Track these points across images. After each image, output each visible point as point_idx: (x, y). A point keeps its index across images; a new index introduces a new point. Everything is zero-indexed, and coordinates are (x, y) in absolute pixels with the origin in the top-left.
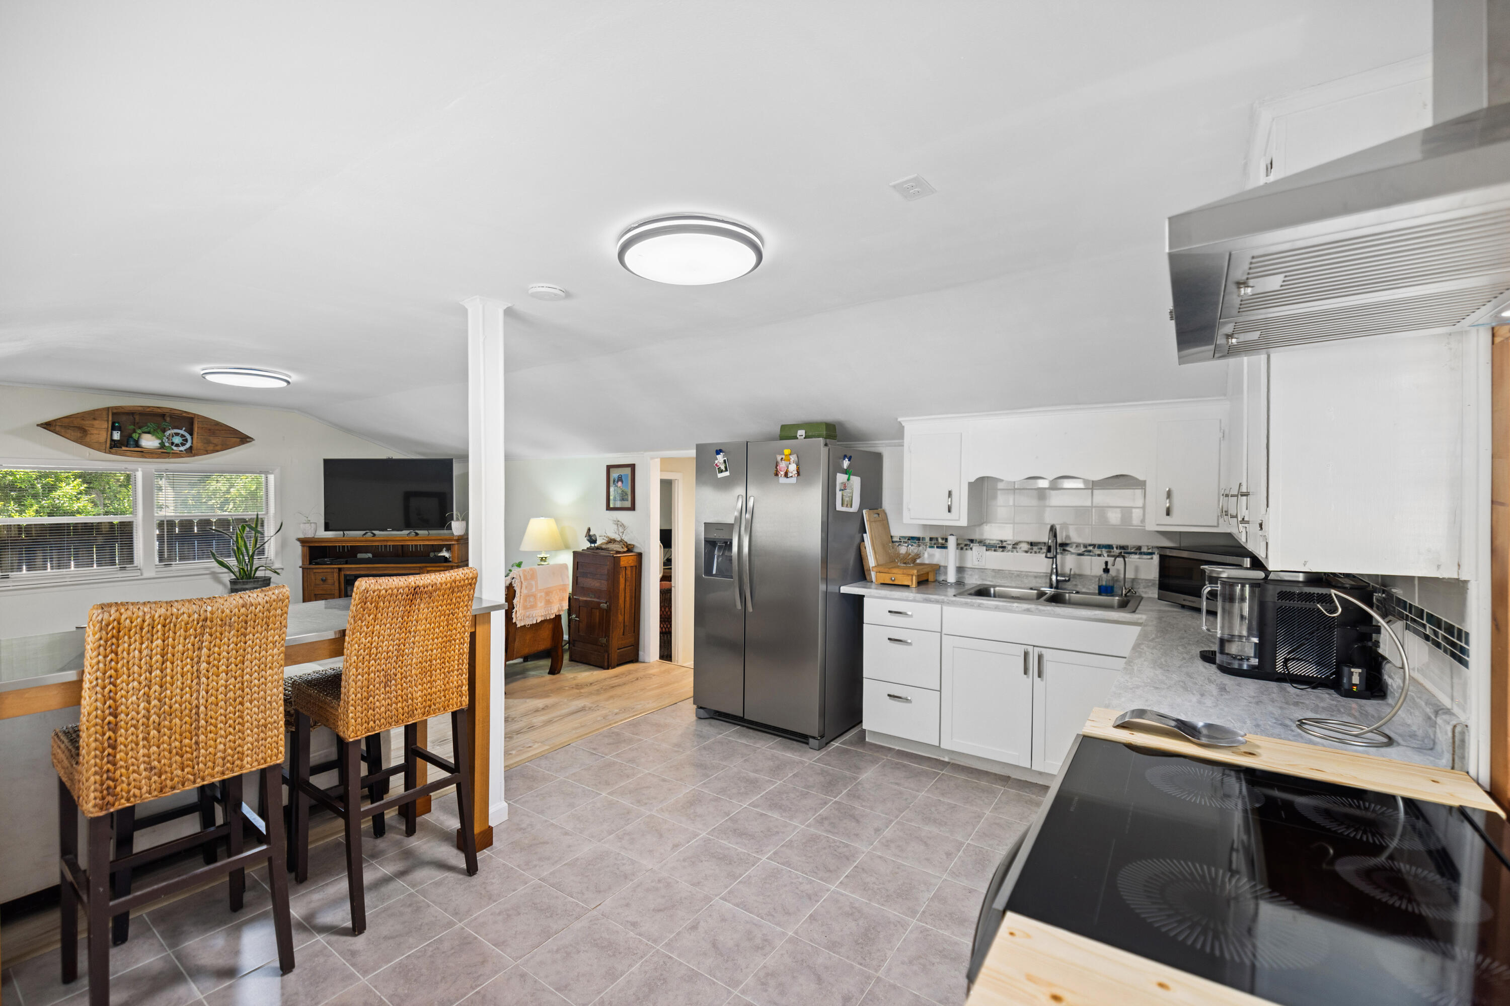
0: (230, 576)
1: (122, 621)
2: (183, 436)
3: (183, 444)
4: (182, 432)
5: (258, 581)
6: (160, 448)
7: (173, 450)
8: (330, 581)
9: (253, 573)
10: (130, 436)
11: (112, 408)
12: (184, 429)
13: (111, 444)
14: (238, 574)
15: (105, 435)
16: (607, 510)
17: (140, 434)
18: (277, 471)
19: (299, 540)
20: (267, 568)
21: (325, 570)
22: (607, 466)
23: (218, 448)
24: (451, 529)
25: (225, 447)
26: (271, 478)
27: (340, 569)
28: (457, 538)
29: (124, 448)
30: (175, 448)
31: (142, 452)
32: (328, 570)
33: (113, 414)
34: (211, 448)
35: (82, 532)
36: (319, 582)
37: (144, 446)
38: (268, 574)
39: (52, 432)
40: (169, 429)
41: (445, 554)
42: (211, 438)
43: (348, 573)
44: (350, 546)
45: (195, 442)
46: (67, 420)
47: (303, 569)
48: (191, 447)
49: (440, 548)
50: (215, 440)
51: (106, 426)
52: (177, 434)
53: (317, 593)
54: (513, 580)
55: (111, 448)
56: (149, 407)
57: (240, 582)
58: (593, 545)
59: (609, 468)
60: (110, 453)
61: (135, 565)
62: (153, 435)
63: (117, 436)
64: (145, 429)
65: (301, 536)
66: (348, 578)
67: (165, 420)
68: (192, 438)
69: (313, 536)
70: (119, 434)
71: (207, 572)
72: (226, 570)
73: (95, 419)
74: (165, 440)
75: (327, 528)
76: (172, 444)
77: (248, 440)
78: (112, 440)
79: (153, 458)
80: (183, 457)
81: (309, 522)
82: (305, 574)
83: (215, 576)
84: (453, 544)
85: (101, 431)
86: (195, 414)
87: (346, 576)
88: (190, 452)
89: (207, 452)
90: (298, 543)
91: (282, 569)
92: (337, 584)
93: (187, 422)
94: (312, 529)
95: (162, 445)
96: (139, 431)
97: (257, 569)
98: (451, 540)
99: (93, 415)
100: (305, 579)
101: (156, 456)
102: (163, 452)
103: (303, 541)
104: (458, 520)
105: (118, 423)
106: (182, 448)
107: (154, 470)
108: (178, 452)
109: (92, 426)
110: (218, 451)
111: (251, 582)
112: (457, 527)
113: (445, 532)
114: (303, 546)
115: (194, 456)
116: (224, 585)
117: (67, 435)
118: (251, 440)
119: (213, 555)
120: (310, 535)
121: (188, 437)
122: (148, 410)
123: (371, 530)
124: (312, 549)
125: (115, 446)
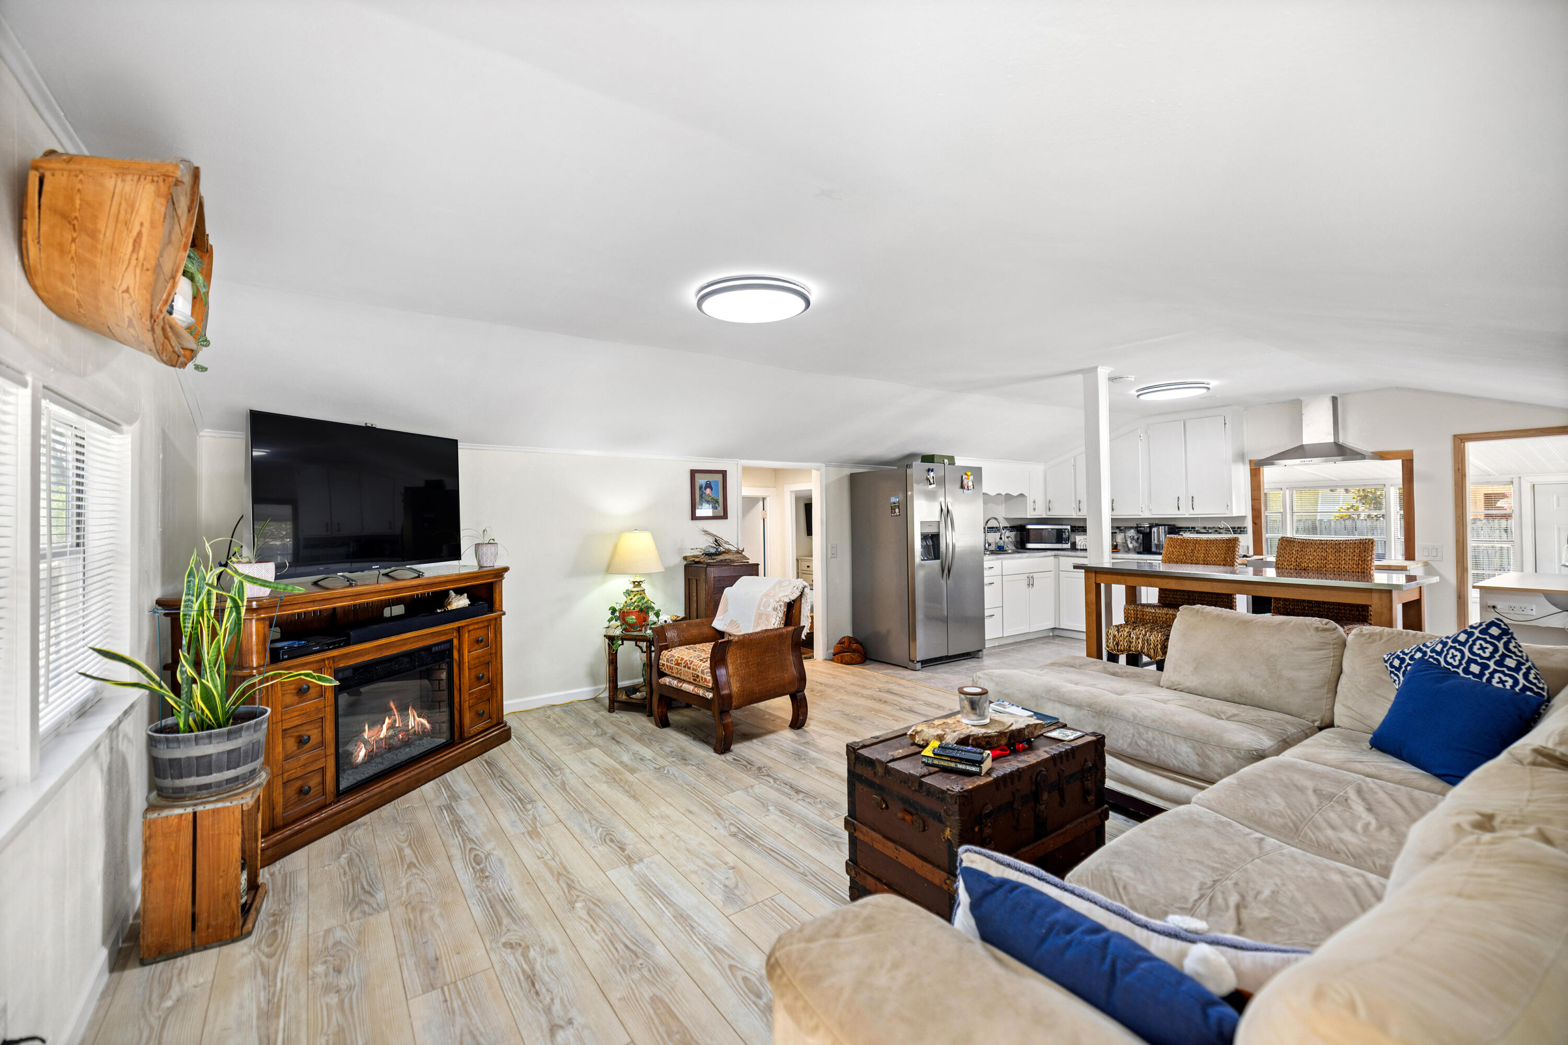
16: (692, 519)
22: (691, 470)
43: (342, 665)
59: (694, 473)
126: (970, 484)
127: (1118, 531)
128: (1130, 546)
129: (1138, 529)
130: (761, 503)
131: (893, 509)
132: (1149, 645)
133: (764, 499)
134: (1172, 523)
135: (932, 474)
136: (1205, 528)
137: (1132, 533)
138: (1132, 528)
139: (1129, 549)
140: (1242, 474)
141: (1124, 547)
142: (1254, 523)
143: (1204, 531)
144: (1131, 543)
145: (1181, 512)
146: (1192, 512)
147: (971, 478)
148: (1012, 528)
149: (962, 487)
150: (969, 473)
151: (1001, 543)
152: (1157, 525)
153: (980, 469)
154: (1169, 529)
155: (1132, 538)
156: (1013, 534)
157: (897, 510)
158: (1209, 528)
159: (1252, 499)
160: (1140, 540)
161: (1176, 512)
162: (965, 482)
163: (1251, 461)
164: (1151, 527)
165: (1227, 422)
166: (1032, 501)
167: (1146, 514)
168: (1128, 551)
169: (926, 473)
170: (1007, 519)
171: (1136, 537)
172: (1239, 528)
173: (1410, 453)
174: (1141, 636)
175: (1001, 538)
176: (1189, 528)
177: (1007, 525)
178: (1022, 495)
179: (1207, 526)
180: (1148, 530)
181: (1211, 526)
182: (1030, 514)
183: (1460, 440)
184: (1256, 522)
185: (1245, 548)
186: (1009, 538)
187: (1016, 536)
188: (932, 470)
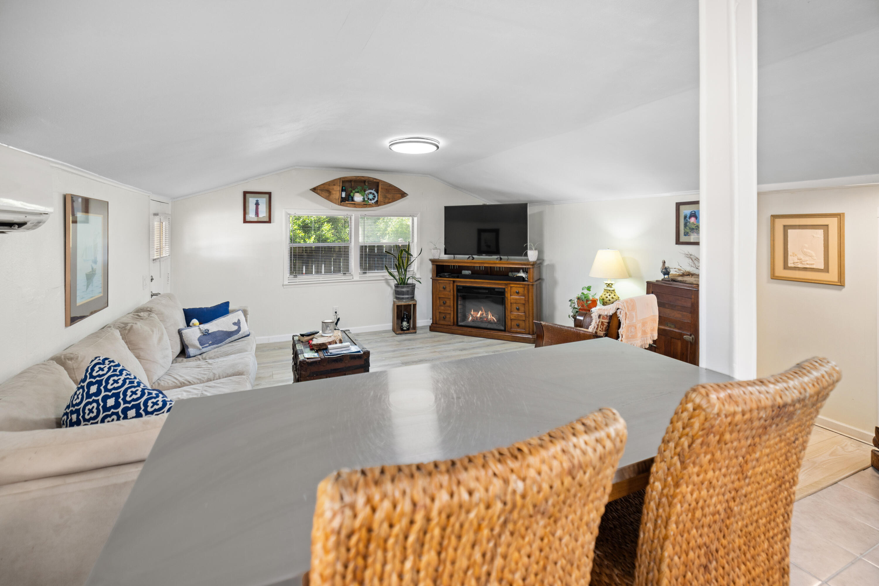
0: (394, 282)
1: (375, 526)
2: (373, 194)
3: (373, 199)
4: (373, 191)
5: (409, 287)
6: (363, 202)
7: (369, 202)
8: (448, 289)
9: (406, 280)
10: (350, 195)
11: (342, 178)
12: (374, 189)
13: (341, 200)
14: (398, 281)
15: (339, 194)
16: (676, 244)
17: (354, 193)
18: (419, 215)
19: (431, 260)
20: (413, 278)
21: (445, 282)
22: (677, 203)
23: (390, 201)
24: (527, 256)
25: (394, 200)
26: (416, 219)
27: (454, 282)
28: (532, 263)
29: (347, 202)
30: (370, 201)
31: (355, 204)
32: (447, 282)
33: (343, 182)
34: (387, 201)
35: (327, 250)
36: (441, 289)
37: (355, 201)
38: (414, 282)
39: (316, 193)
40: (367, 190)
41: (522, 274)
42: (387, 195)
43: (459, 284)
44: (458, 266)
45: (379, 197)
46: (322, 186)
47: (432, 280)
48: (377, 201)
49: (518, 270)
50: (389, 196)
51: (339, 189)
52: (371, 193)
53: (440, 296)
54: (619, 311)
55: (341, 202)
56: (358, 177)
57: (400, 287)
58: (666, 276)
59: (678, 205)
60: (341, 205)
61: (350, 272)
62: (360, 194)
63: (344, 195)
64: (356, 190)
65: (432, 258)
66: (459, 288)
67: (365, 184)
68: (378, 195)
69: (438, 258)
70: (345, 194)
71: (383, 279)
72: (392, 278)
73: (334, 185)
74: (365, 197)
75: (445, 253)
76: (368, 199)
77: (405, 195)
78: (342, 198)
79: (359, 208)
80: (373, 207)
81: (436, 248)
82: (434, 283)
83: (387, 281)
84: (529, 268)
85: (337, 193)
86: (380, 180)
87: (457, 286)
88: (377, 203)
89: (385, 203)
90: (430, 262)
91: (420, 278)
92: (452, 292)
93: (375, 185)
94: (438, 253)
95: (364, 200)
96: (354, 192)
97: (408, 278)
98: (528, 265)
99: (333, 183)
100: (434, 286)
101: (361, 206)
102: (365, 204)
103: (433, 261)
104: (531, 249)
105: (345, 187)
106: (373, 202)
107: (359, 215)
108: (371, 204)
109: (333, 189)
110: (390, 203)
111: (405, 287)
112: (532, 255)
113: (523, 258)
114: (433, 264)
115: (379, 206)
116: (391, 287)
117: (322, 195)
118: (406, 195)
119: (387, 268)
120: (436, 257)
121: (376, 194)
122: (358, 178)
123: (472, 255)
124: (438, 266)
125: (343, 200)
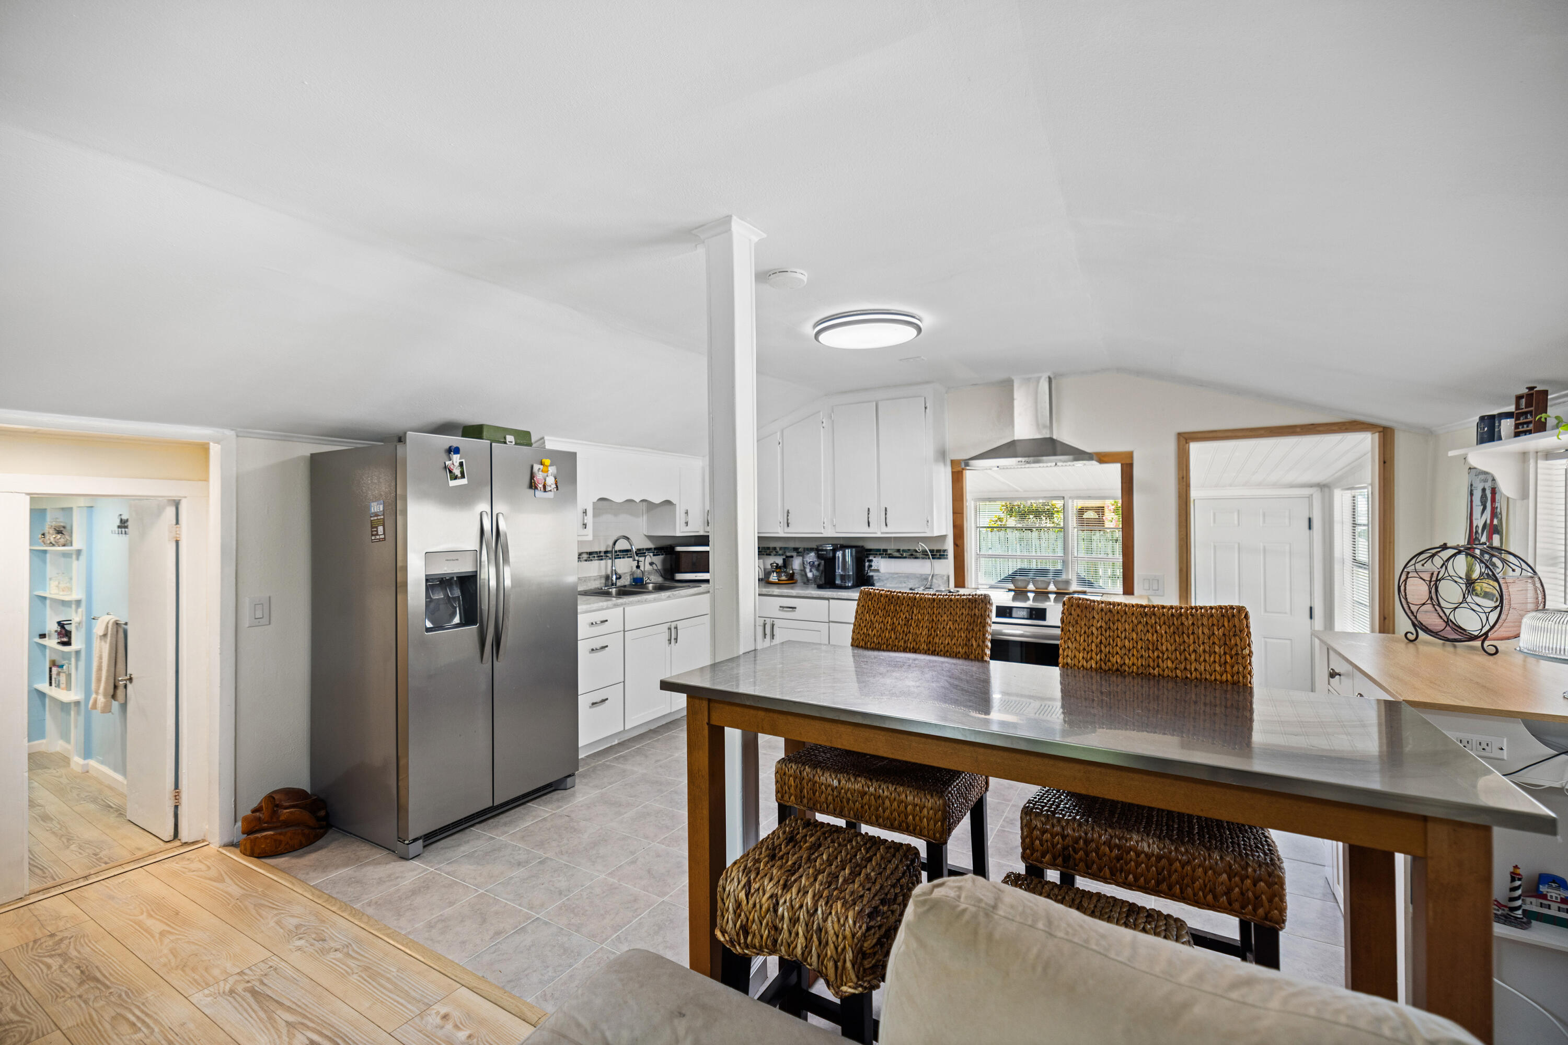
126: (550, 481)
127: (794, 554)
128: (810, 575)
129: (817, 550)
130: (171, 511)
131: (374, 527)
132: (823, 944)
133: (177, 504)
134: (860, 544)
135: (456, 458)
136: (898, 551)
137: (811, 557)
138: (811, 550)
139: (808, 580)
140: (944, 475)
141: (802, 575)
142: (956, 545)
143: (897, 554)
144: (811, 571)
145: (871, 530)
146: (885, 529)
147: (552, 470)
148: (658, 551)
149: (532, 485)
150: (547, 462)
151: (638, 573)
152: (843, 547)
153: (574, 455)
154: (856, 552)
155: (812, 565)
156: (658, 560)
157: (380, 529)
158: (904, 551)
159: (953, 513)
160: (821, 568)
161: (866, 529)
162: (539, 476)
163: (952, 461)
164: (834, 550)
165: (928, 405)
166: (683, 512)
167: (829, 533)
168: (807, 582)
169: (444, 456)
170: (650, 538)
171: (816, 563)
172: (938, 551)
173: (1130, 455)
174: (802, 915)
175: (638, 567)
176: (879, 550)
177: (651, 546)
178: (668, 503)
179: (902, 549)
180: (831, 555)
181: (906, 548)
182: (680, 531)
183: (1185, 439)
184: (958, 543)
185: (945, 578)
186: (650, 565)
187: (664, 562)
188: (457, 451)
